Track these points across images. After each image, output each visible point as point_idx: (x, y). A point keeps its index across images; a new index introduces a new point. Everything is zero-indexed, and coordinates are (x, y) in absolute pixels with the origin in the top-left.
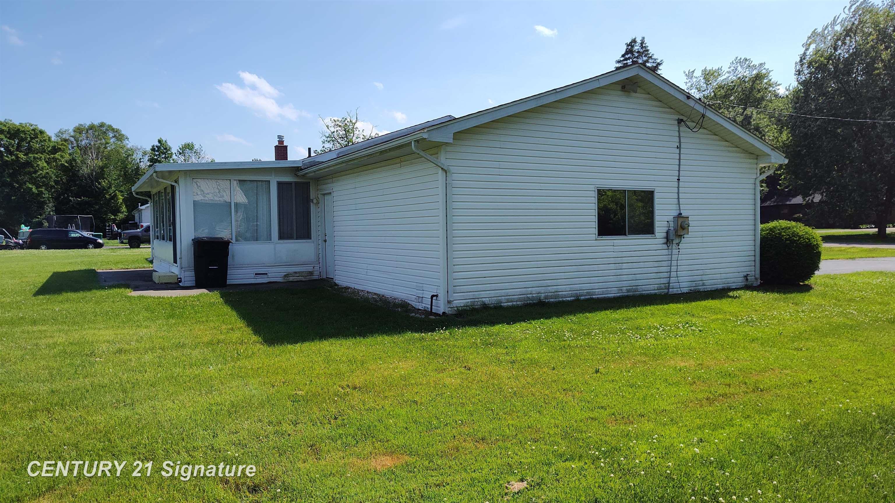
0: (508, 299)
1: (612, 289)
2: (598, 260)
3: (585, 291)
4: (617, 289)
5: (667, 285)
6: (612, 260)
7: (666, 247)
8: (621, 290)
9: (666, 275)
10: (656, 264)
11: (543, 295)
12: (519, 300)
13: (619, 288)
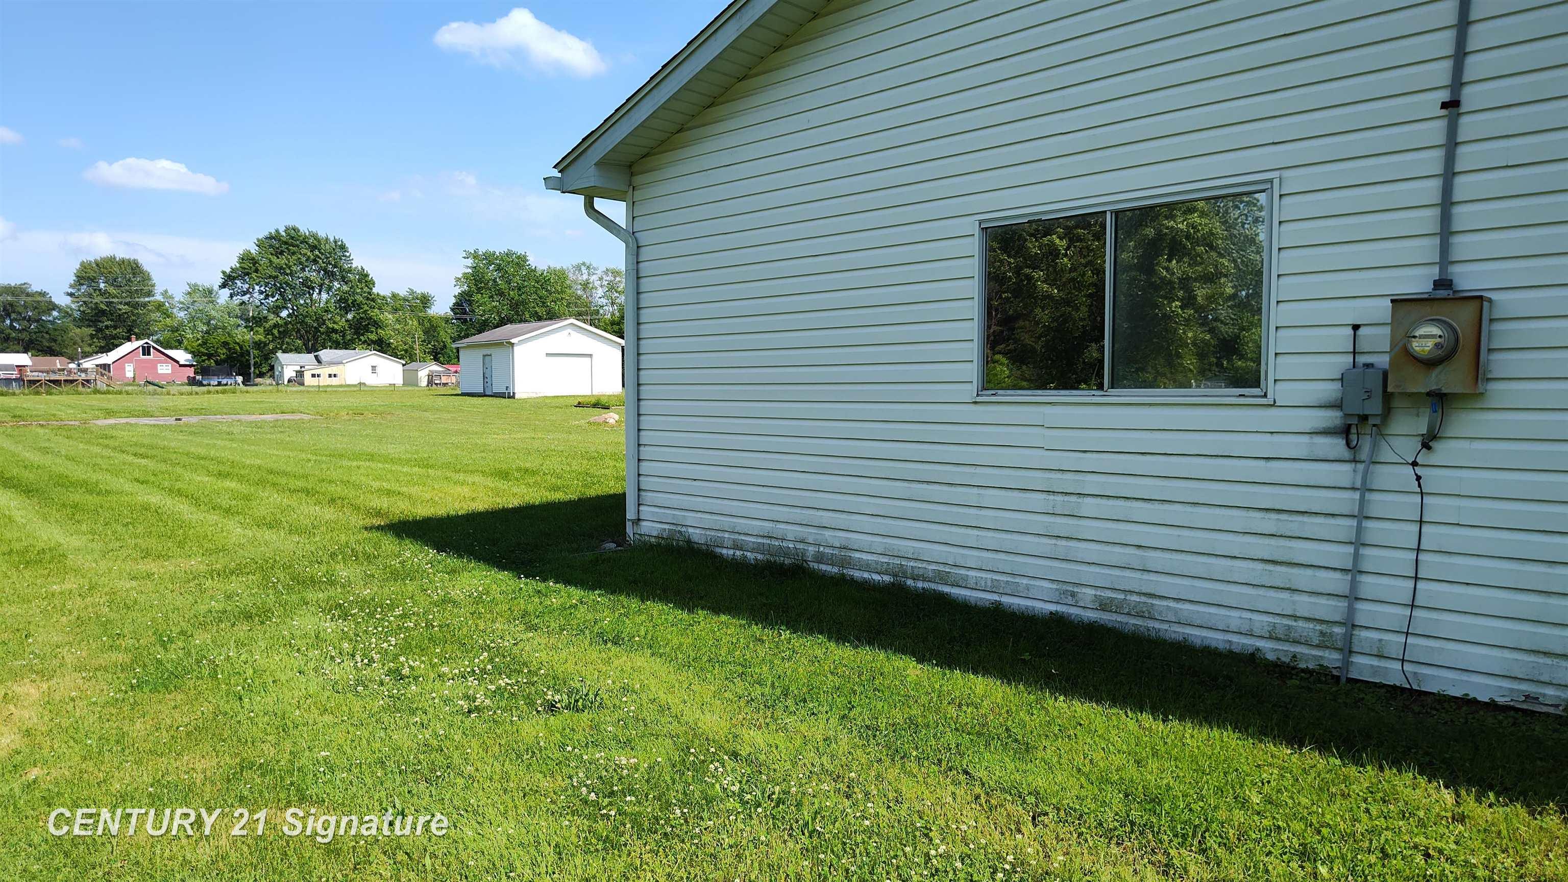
0: (734, 541)
1: (1032, 582)
2: (979, 470)
3: (933, 567)
4: (1054, 586)
5: (1338, 630)
6: (1038, 480)
7: (1346, 454)
8: (1073, 595)
9: (1337, 582)
10: (1269, 523)
11: (811, 549)
12: (758, 548)
13: (1065, 587)
